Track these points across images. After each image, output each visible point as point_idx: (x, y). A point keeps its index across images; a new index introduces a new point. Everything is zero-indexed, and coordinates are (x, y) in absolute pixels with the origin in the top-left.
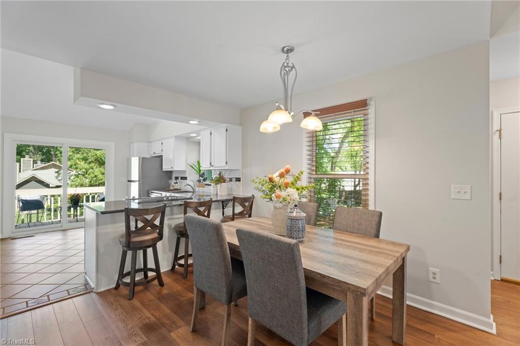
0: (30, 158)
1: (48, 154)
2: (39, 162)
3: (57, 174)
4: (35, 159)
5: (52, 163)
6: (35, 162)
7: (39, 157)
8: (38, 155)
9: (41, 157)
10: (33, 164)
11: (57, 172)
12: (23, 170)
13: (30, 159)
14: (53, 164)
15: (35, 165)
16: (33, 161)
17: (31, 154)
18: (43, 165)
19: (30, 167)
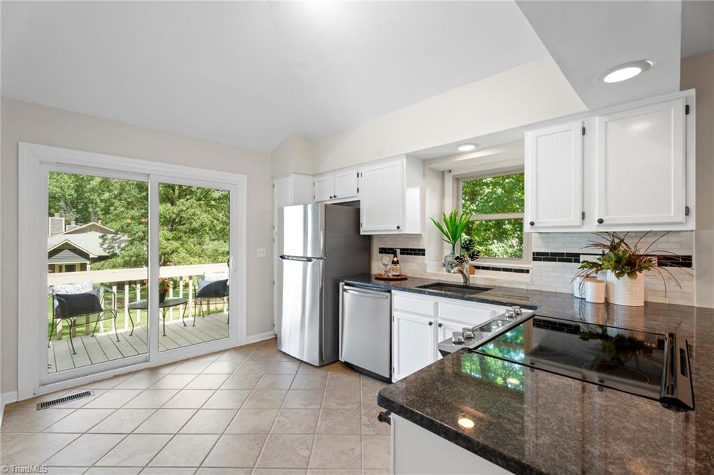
0: (61, 216)
1: (85, 212)
2: (73, 223)
3: (101, 241)
4: (68, 218)
5: (91, 223)
6: (68, 223)
7: (73, 215)
8: (71, 213)
9: (75, 216)
10: (65, 225)
11: (103, 237)
12: (52, 234)
13: (61, 218)
14: (93, 225)
15: (67, 226)
16: (66, 221)
17: (62, 211)
18: (79, 227)
19: (62, 229)
